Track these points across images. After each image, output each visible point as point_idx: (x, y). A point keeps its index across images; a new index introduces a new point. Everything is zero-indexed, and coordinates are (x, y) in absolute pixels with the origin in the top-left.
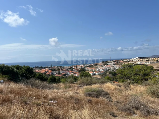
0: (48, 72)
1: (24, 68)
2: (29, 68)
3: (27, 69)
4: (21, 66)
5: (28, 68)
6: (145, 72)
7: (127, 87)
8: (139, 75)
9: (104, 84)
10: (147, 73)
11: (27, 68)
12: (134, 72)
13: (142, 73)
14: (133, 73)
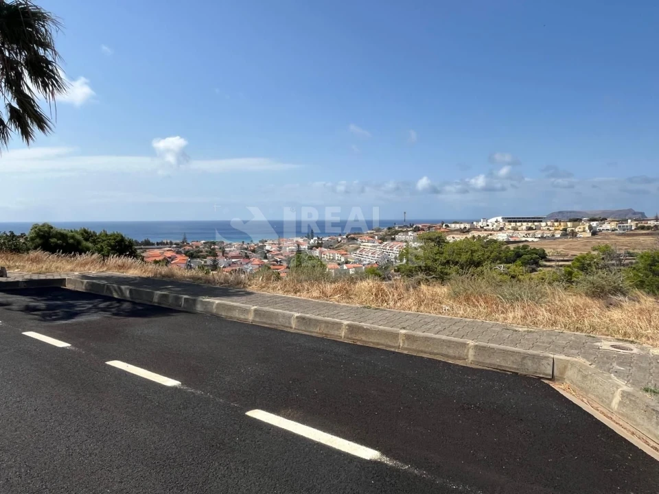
0: (172, 260)
1: (104, 241)
2: (122, 240)
3: (117, 242)
4: (94, 232)
5: (118, 239)
6: (473, 256)
7: (411, 289)
8: (456, 263)
9: (355, 283)
10: (476, 258)
11: (115, 239)
12: (444, 255)
13: (464, 258)
14: (442, 259)
